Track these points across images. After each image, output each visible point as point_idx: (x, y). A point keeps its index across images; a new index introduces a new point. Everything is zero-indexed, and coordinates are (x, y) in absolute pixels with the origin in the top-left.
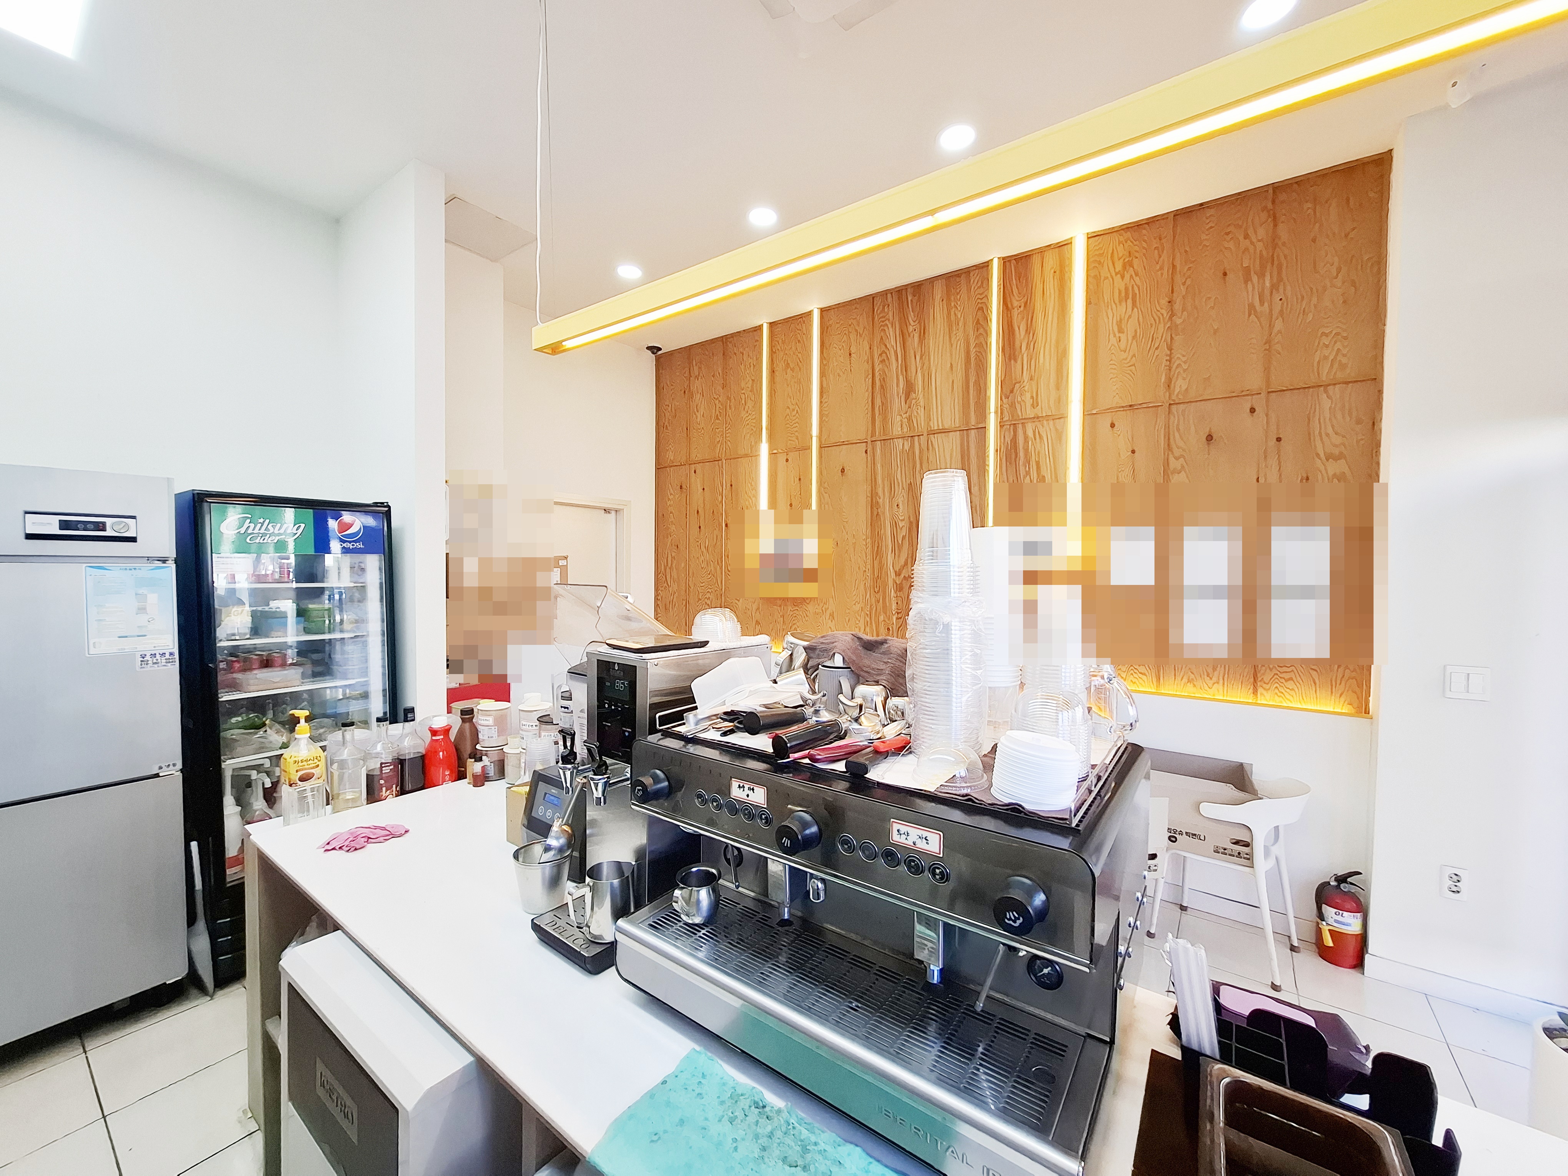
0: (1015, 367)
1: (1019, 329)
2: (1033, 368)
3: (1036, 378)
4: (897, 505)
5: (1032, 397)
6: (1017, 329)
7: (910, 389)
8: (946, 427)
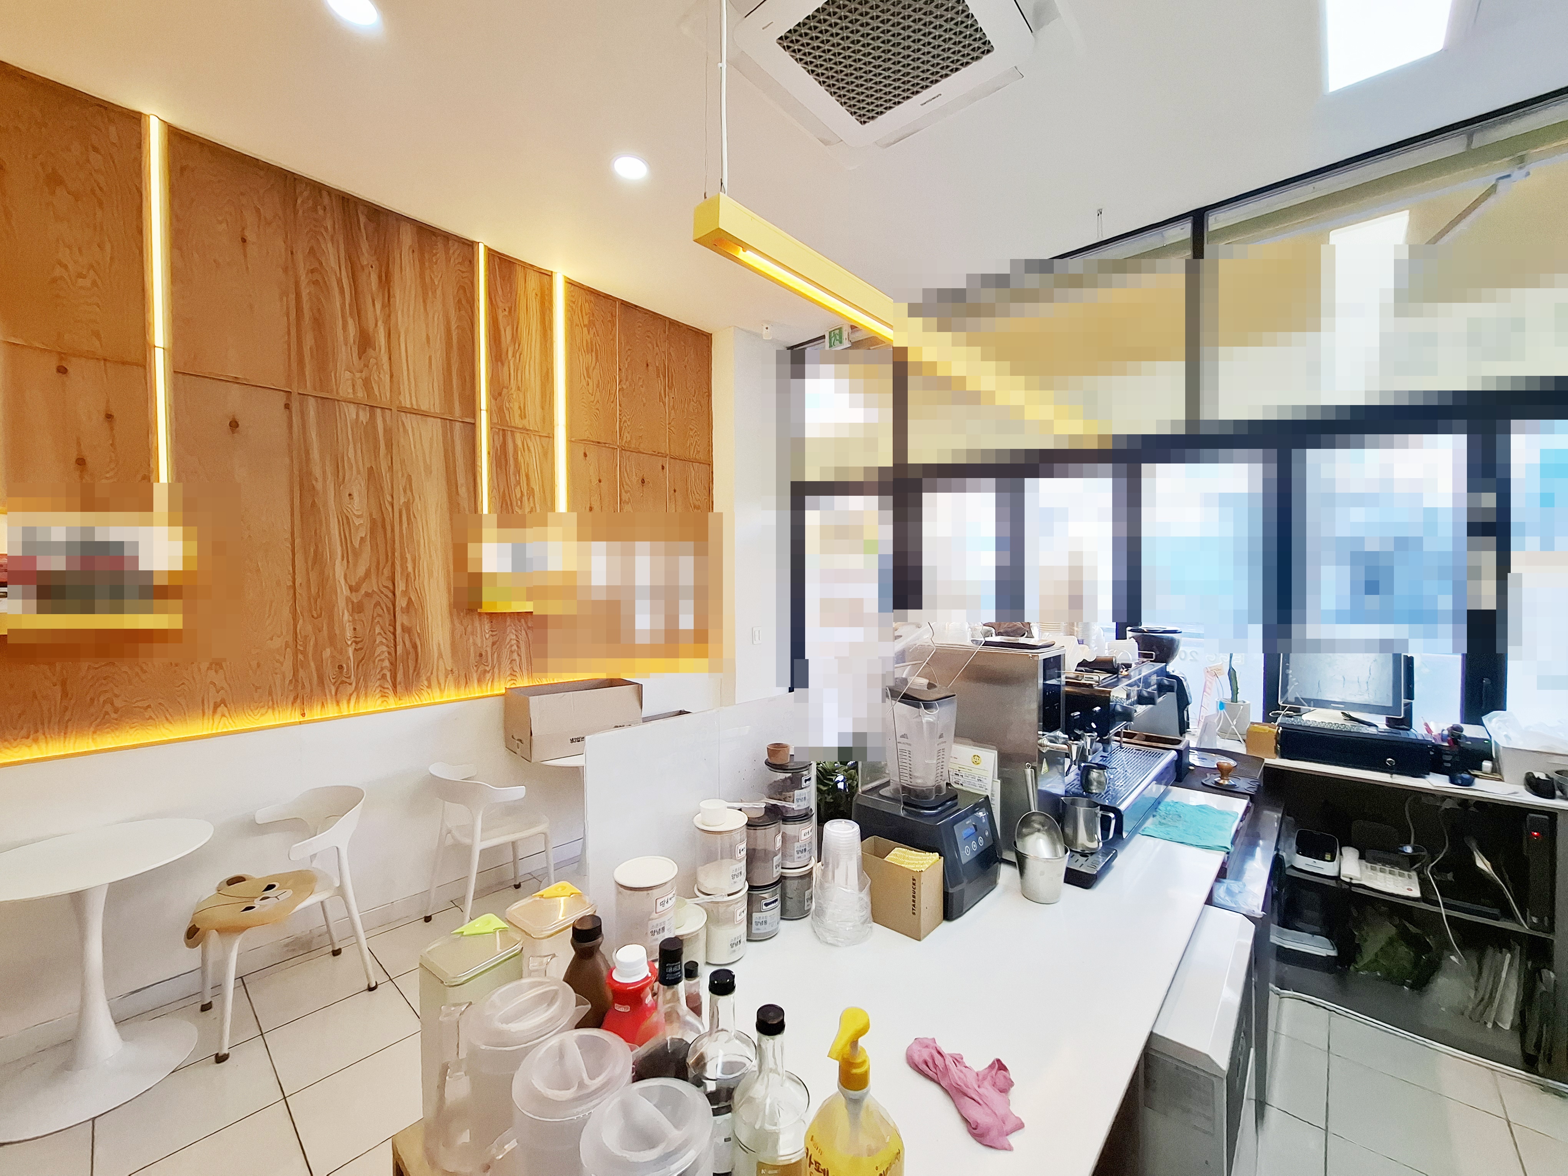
0: (502, 371)
1: (505, 331)
2: (519, 378)
3: (523, 388)
4: (350, 495)
5: (520, 407)
6: (502, 330)
7: (365, 342)
8: (423, 408)
